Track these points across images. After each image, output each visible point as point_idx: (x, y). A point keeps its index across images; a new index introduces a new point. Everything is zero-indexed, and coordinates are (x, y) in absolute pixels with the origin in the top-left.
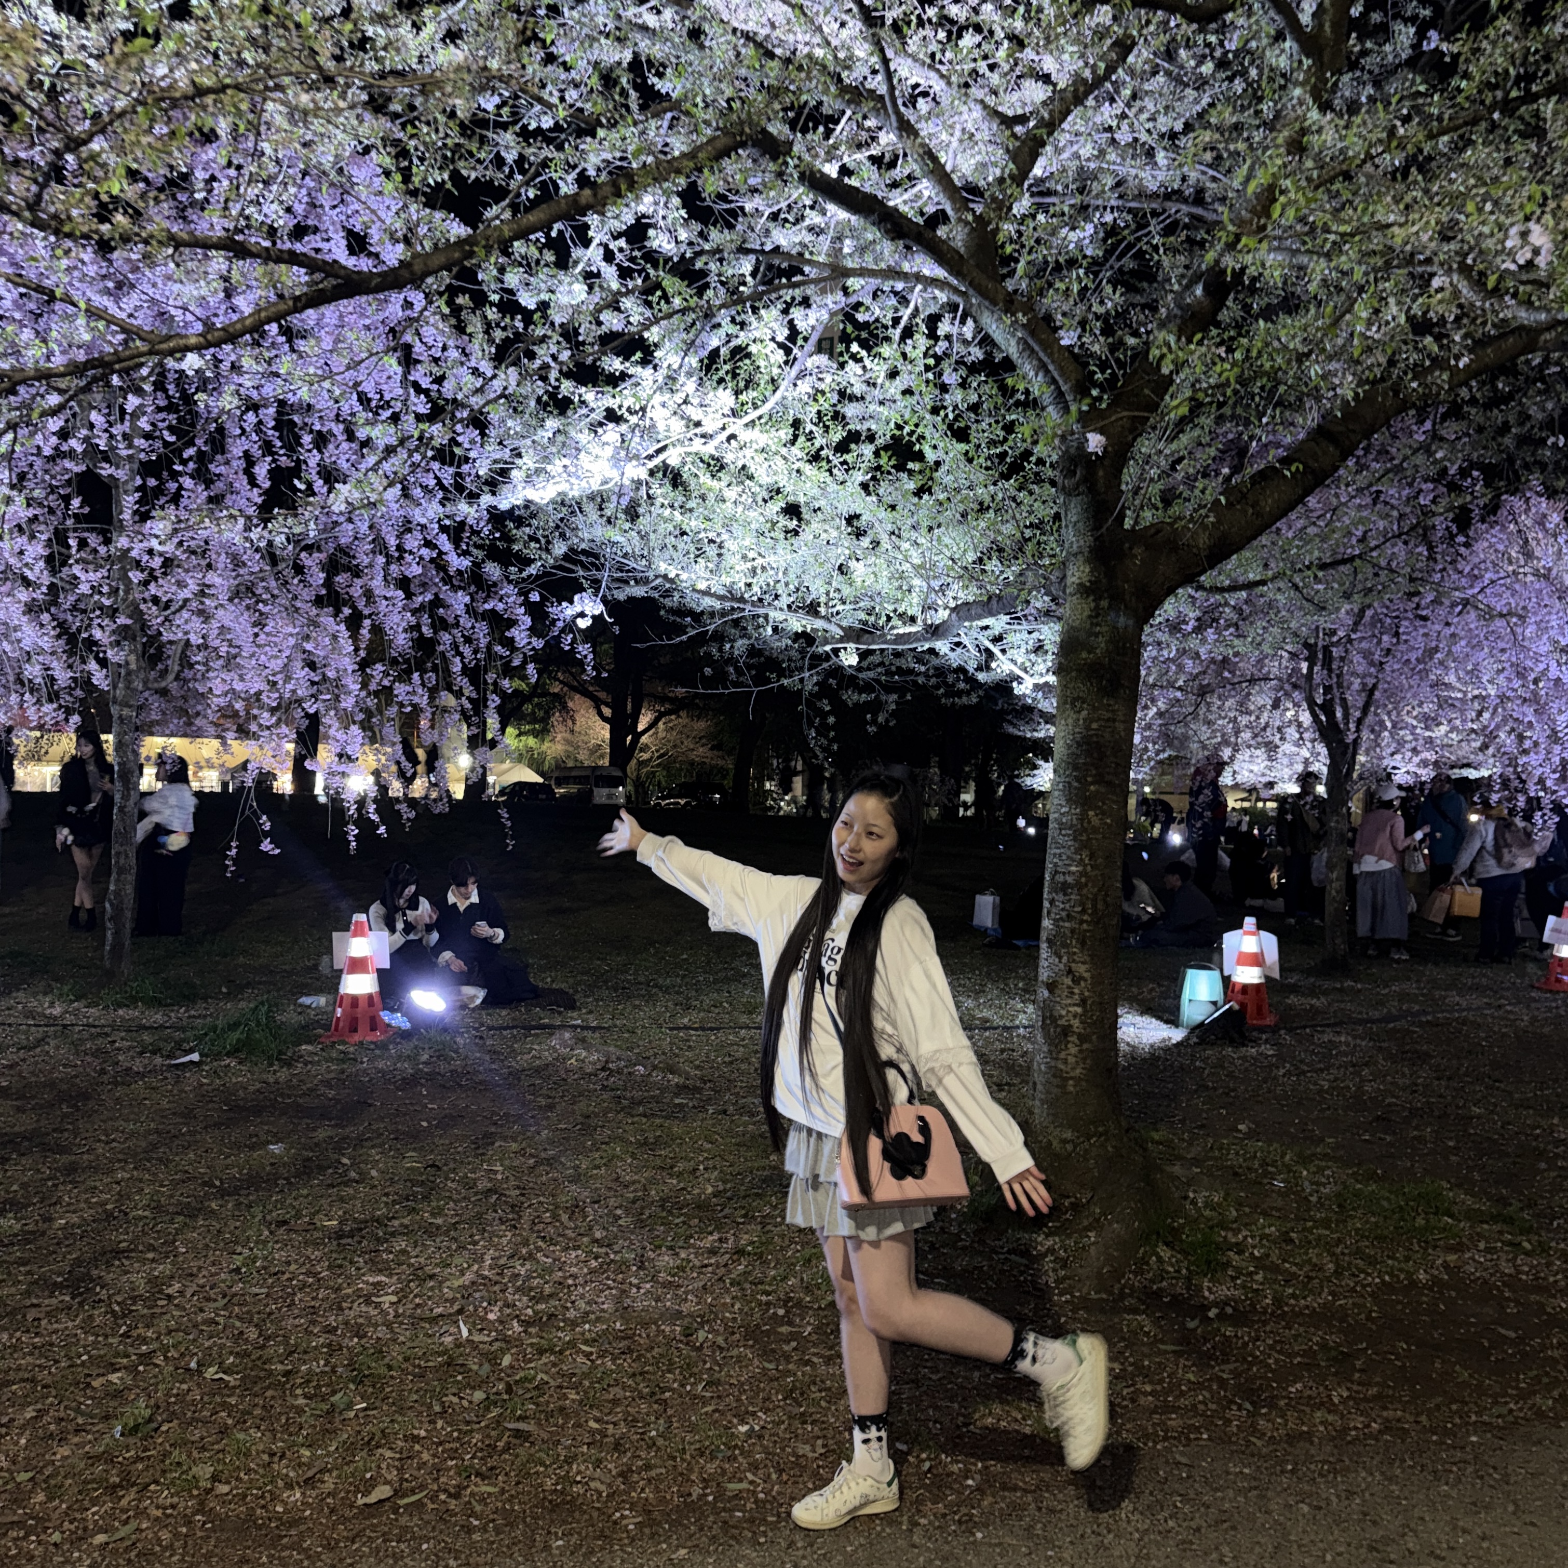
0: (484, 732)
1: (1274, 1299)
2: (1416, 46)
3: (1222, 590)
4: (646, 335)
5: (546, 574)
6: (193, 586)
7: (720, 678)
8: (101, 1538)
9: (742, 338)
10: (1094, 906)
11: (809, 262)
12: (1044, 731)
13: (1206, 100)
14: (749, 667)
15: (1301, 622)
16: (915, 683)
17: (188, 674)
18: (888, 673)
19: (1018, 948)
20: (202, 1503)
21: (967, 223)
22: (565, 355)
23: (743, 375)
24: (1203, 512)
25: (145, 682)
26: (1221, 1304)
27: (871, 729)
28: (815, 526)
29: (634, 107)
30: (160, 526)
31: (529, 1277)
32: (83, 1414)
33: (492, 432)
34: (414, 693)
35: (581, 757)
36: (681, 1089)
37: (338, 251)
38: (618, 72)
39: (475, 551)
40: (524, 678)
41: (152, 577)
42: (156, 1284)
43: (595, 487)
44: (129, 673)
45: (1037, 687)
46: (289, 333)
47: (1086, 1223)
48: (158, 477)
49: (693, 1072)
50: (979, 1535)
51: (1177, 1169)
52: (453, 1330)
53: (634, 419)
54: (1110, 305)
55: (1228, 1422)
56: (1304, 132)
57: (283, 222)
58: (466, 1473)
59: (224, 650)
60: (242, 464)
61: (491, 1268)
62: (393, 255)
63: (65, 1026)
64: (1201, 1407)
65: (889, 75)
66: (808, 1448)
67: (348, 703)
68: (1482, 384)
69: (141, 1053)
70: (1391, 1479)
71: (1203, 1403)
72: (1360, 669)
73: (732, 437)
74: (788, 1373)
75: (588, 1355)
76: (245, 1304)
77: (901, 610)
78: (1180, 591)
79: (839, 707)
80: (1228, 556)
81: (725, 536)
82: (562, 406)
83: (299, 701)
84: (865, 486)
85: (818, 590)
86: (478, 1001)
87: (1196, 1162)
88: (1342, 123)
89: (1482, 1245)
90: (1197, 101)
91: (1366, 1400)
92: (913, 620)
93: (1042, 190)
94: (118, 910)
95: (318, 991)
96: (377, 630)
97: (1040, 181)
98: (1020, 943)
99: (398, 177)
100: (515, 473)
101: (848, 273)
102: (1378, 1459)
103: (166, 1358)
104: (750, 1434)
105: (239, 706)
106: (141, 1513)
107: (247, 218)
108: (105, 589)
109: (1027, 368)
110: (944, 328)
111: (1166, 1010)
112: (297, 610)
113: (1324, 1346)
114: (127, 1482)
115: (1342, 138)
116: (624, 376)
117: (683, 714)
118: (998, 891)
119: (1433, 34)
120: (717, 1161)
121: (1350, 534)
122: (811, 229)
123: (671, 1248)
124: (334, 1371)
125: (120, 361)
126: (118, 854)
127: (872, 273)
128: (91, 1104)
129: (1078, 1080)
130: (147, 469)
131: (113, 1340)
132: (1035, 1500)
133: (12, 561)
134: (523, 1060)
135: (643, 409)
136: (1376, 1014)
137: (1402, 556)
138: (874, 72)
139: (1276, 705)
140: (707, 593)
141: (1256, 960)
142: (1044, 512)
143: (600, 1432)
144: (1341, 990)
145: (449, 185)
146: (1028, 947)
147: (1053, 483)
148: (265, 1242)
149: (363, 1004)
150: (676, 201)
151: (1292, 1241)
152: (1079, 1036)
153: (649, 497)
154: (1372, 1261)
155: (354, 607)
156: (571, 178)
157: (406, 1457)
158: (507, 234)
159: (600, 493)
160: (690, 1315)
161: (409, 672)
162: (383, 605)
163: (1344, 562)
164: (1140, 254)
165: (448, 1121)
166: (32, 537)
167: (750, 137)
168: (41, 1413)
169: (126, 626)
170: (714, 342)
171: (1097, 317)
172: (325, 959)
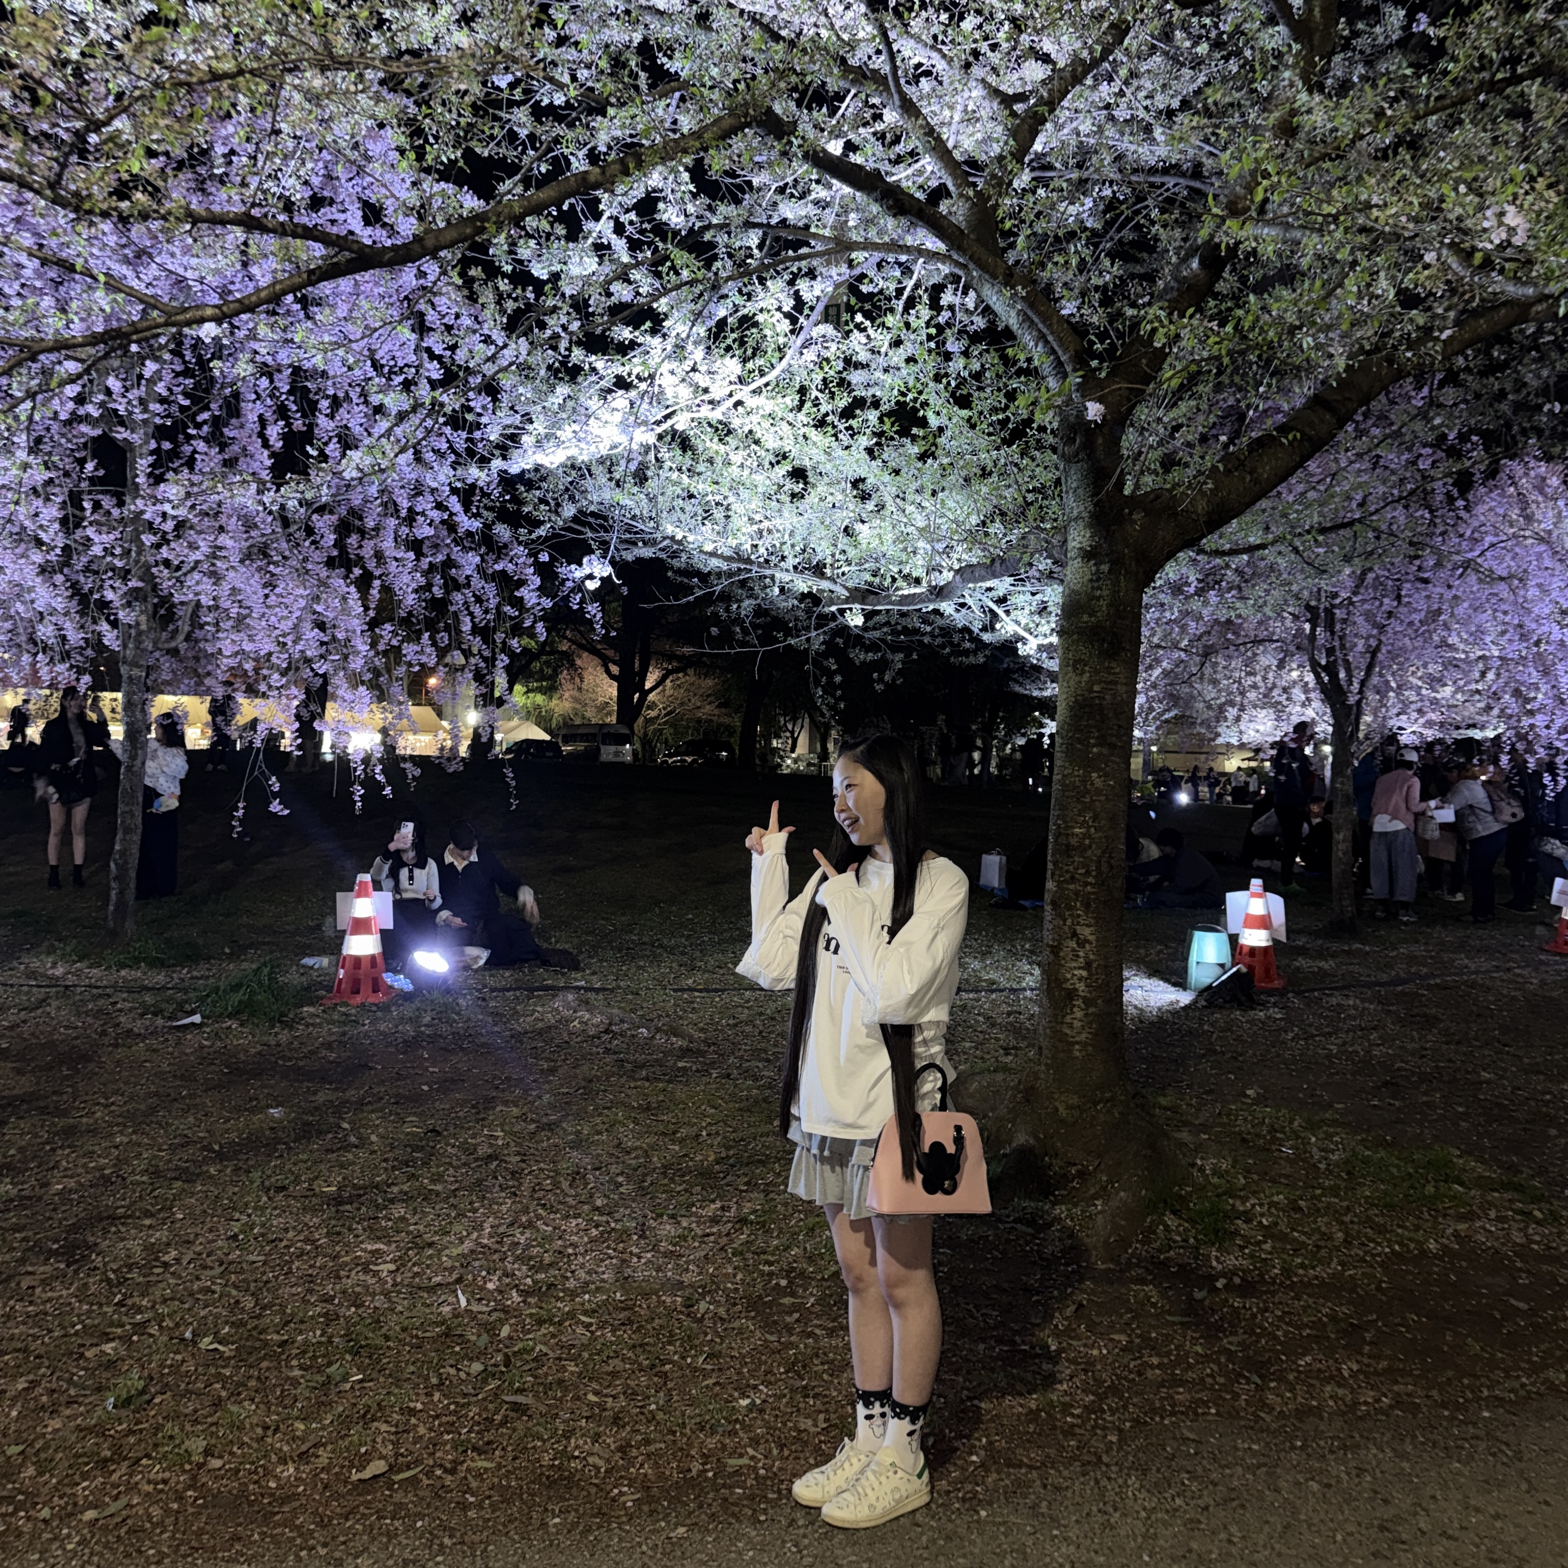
0: (492, 691)
1: (1282, 1269)
2: (1406, 28)
3: (1223, 554)
4: (655, 305)
5: (555, 536)
6: (204, 548)
7: (726, 637)
8: (90, 1515)
9: (750, 308)
10: (1098, 868)
11: (815, 236)
12: (1051, 690)
13: (1202, 79)
14: (755, 626)
15: (1304, 584)
16: (921, 642)
17: (198, 634)
18: (894, 633)
19: (1024, 908)
20: (194, 1478)
21: (968, 198)
22: (575, 326)
23: (751, 342)
24: (1201, 479)
25: (155, 643)
26: (1229, 1274)
27: (879, 687)
28: (821, 489)
29: (644, 87)
30: (172, 490)
31: (528, 1246)
32: (76, 1385)
33: (505, 398)
34: (422, 652)
35: (588, 715)
36: (685, 1052)
37: (354, 221)
38: (628, 55)
39: (485, 513)
40: (532, 635)
41: (165, 540)
42: (152, 1251)
43: (604, 452)
44: (140, 633)
45: (1041, 648)
46: (304, 302)
47: (1092, 1191)
48: (174, 441)
49: (697, 1035)
50: (983, 1513)
51: (1184, 1136)
52: (451, 1299)
53: (643, 386)
54: (1108, 277)
55: (1236, 1396)
56: (1294, 113)
57: (300, 195)
58: (462, 1447)
59: (234, 611)
60: (257, 427)
61: (491, 1236)
62: (408, 227)
63: (67, 987)
64: (1209, 1380)
65: (892, 56)
66: (810, 1422)
67: (357, 664)
68: (1478, 352)
69: (142, 1015)
70: (1403, 1456)
71: (1211, 1376)
72: (1363, 632)
73: (739, 403)
74: (790, 1345)
75: (587, 1326)
76: (242, 1271)
77: (906, 571)
78: (1181, 554)
79: (846, 665)
80: (1228, 521)
81: (731, 499)
82: (573, 373)
83: (308, 661)
84: (870, 451)
85: (823, 551)
86: (482, 962)
87: (1204, 1128)
88: (1331, 105)
89: (1492, 1214)
90: (1193, 80)
91: (1377, 1373)
92: (918, 581)
93: (1042, 165)
94: (123, 868)
95: (322, 952)
96: (386, 590)
97: (1039, 156)
98: (1026, 903)
99: (412, 155)
100: (525, 439)
101: (853, 246)
102: (1388, 1435)
103: (161, 1327)
104: (751, 1407)
105: (249, 666)
106: (132, 1488)
107: (264, 192)
108: (118, 551)
109: (1027, 338)
110: (947, 298)
111: (1174, 973)
112: (307, 572)
113: (1333, 1318)
114: (118, 1455)
115: (1331, 119)
116: (633, 345)
117: (690, 671)
118: (1004, 850)
119: (1423, 17)
120: (720, 1127)
121: (1349, 498)
122: (816, 203)
123: (672, 1217)
124: (330, 1342)
125: (137, 332)
126: (123, 813)
127: (875, 247)
128: (91, 1066)
129: (1084, 1045)
130: (161, 433)
131: (109, 1310)
132: (1041, 1477)
133: (27, 523)
134: (525, 1023)
135: (652, 377)
136: (1384, 977)
137: (1402, 520)
138: (878, 52)
139: (1281, 665)
140: (713, 554)
141: (1264, 922)
142: (1046, 477)
143: (598, 1405)
144: (1349, 953)
145: (461, 163)
146: (1035, 908)
147: (1054, 450)
148: (263, 1209)
149: (365, 965)
150: (686, 176)
151: (1301, 1209)
152: (1086, 1000)
153: (657, 459)
154: (1381, 1230)
155: (363, 568)
156: (581, 154)
157: (401, 1431)
158: (517, 210)
159: (609, 457)
160: (691, 1285)
161: (419, 634)
162: (392, 566)
163: (1344, 526)
164: (1138, 227)
165: (447, 1084)
166: (48, 499)
167: (754, 118)
168: (34, 1384)
169: (136, 589)
170: (722, 313)
171: (1097, 288)
172: (329, 920)
